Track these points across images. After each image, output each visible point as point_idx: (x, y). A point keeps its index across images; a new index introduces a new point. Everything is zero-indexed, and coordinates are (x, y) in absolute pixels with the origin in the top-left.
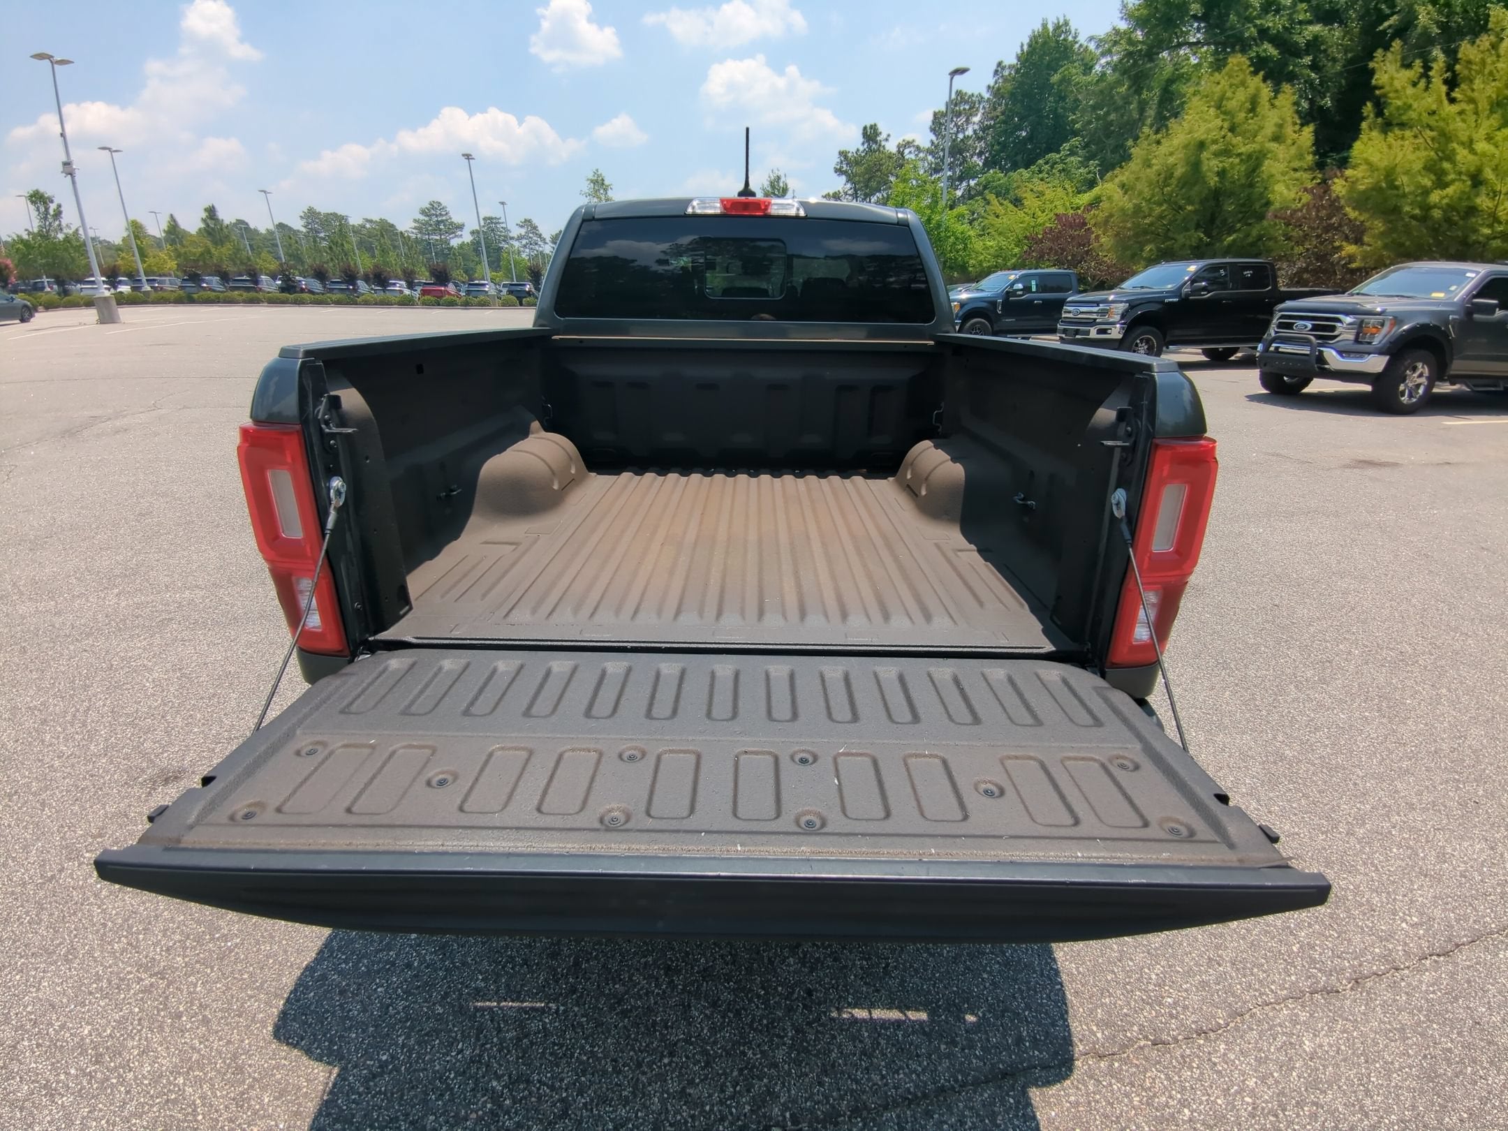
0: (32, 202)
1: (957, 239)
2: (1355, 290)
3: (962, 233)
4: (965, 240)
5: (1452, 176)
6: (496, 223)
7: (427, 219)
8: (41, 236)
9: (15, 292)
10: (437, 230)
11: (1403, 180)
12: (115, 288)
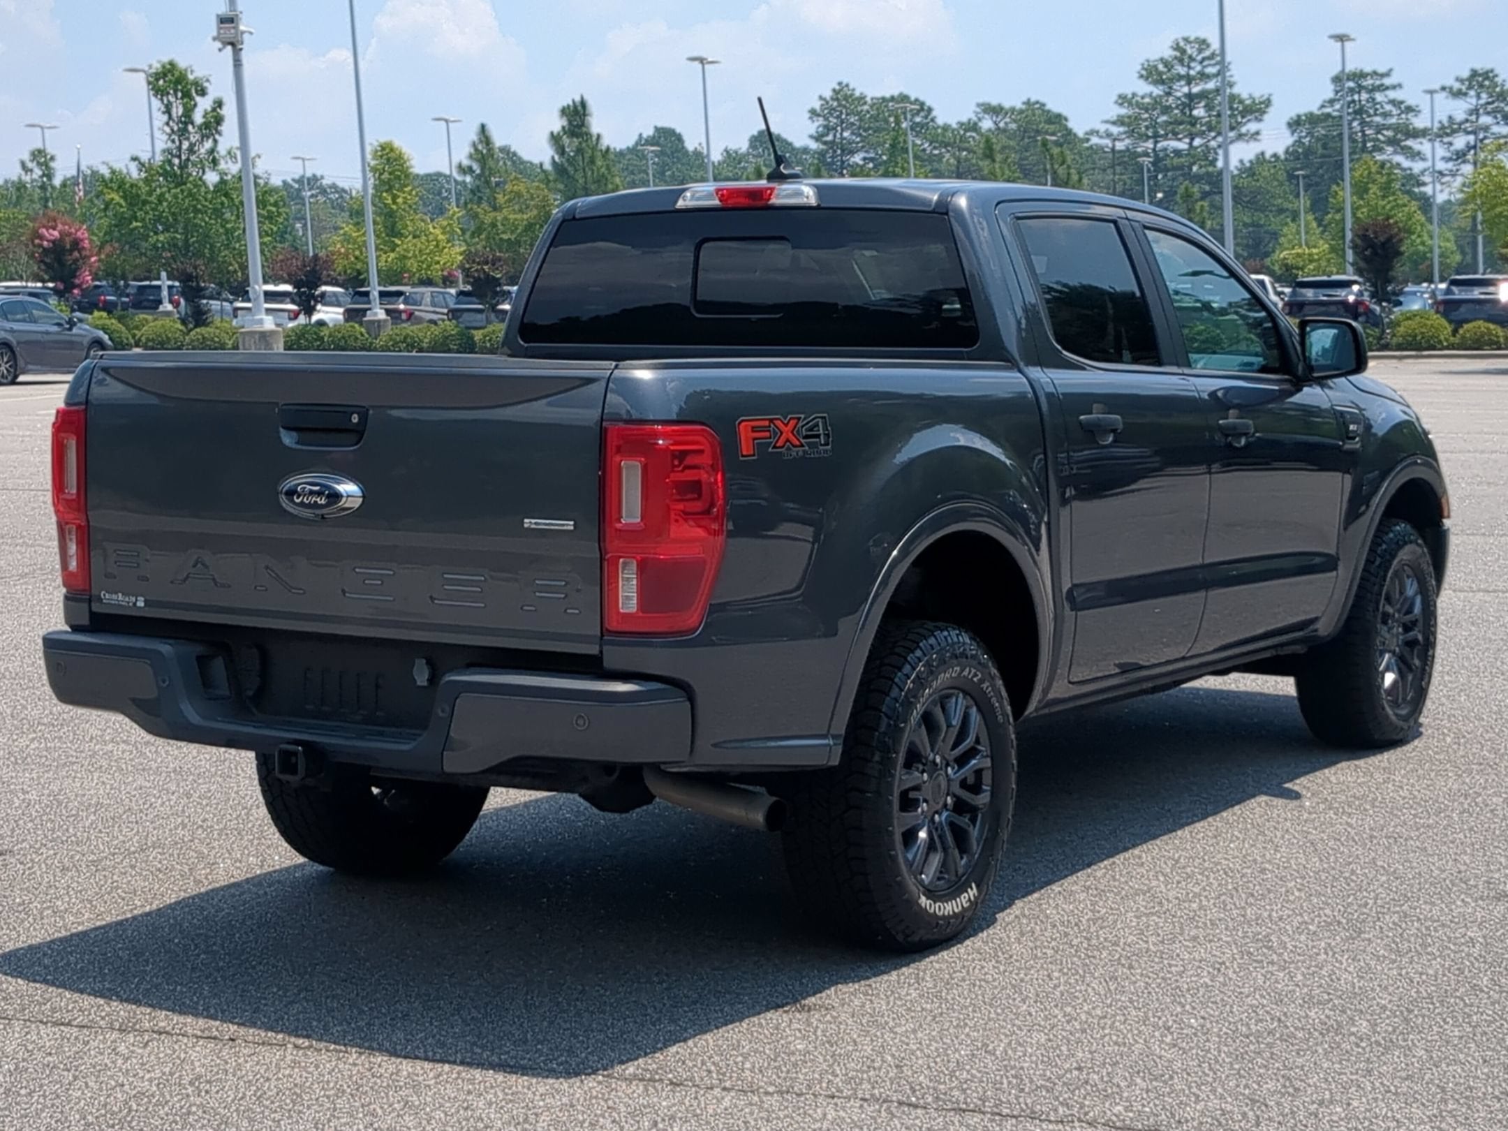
0: (159, 92)
6: (1375, 89)
7: (1157, 91)
8: (165, 174)
9: (88, 308)
10: (1185, 123)
12: (309, 311)
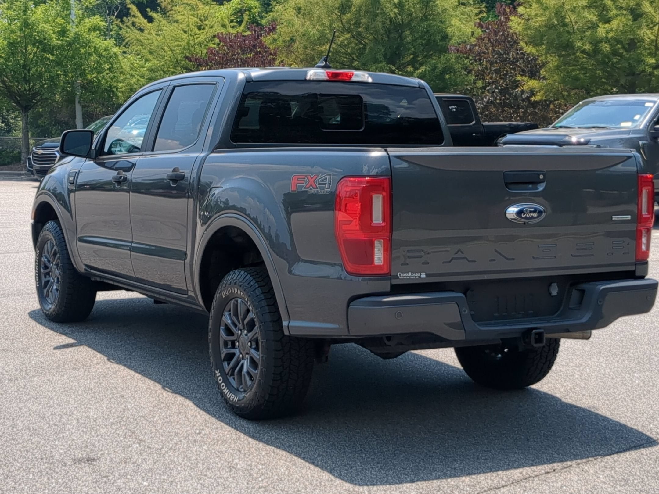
1: (100, 56)
2: (557, 123)
3: (106, 50)
4: (111, 59)
5: (615, 12)
11: (571, 18)
